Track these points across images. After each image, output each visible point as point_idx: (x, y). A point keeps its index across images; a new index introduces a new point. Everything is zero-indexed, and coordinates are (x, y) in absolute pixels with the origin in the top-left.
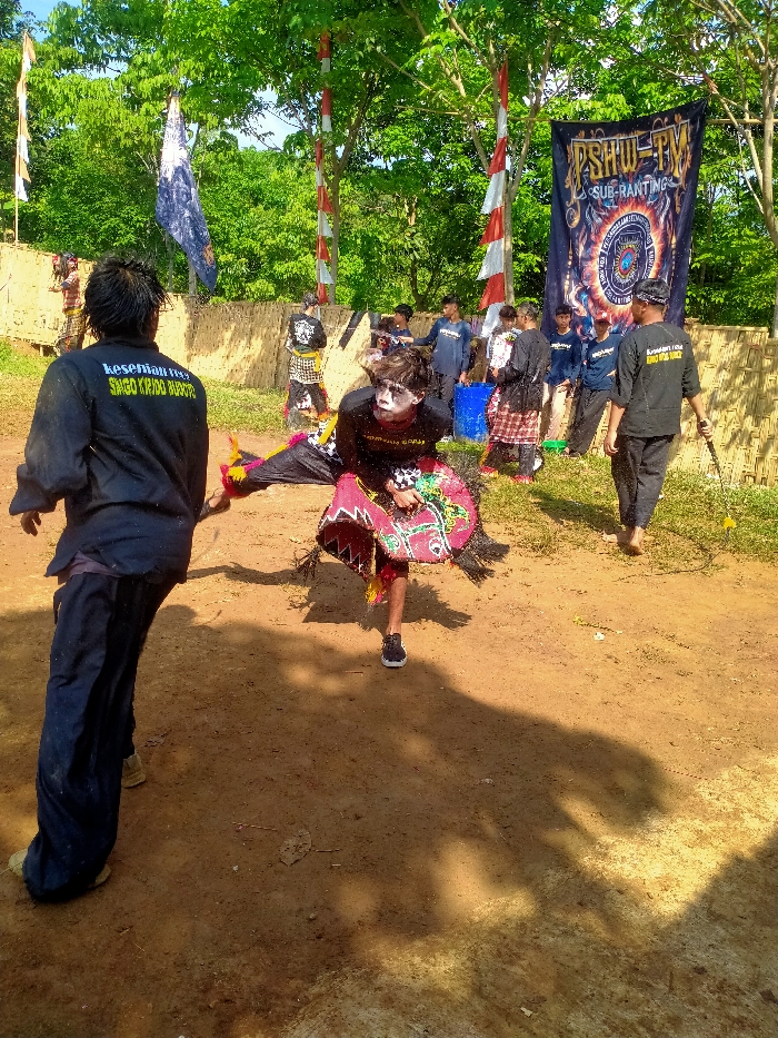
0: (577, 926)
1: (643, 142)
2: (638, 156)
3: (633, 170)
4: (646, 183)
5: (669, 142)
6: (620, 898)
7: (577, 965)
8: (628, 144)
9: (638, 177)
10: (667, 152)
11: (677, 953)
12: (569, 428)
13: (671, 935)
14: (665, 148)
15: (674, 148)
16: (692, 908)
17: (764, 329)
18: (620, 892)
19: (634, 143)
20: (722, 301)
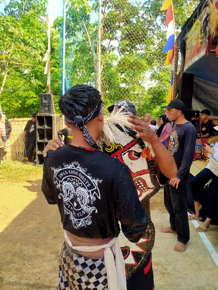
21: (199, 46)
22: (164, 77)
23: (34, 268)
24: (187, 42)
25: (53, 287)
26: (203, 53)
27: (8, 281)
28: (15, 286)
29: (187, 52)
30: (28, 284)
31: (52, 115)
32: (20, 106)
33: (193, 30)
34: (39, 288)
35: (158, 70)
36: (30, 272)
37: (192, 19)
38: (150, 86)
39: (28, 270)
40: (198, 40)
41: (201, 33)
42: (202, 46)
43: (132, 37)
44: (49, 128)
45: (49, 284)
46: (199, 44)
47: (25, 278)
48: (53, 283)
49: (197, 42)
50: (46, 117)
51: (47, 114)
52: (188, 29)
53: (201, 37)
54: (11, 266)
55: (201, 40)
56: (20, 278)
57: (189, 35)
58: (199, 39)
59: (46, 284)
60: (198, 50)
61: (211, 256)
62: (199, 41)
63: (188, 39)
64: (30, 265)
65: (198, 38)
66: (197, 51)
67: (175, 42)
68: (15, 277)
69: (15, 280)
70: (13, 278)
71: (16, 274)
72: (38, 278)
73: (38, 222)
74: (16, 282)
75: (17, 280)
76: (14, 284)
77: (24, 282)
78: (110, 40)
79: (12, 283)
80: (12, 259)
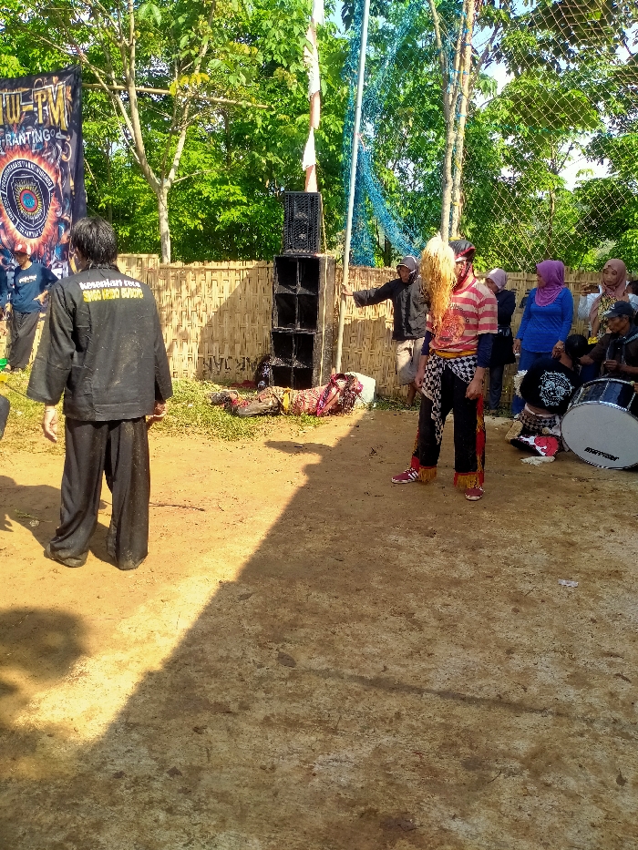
0: (11, 779)
1: (26, 98)
2: (21, 109)
3: (17, 121)
4: (28, 133)
5: (47, 100)
6: (51, 741)
7: (10, 813)
8: (13, 98)
9: (21, 128)
10: (46, 108)
11: (98, 769)
12: (8, 347)
13: (94, 756)
14: (44, 104)
15: (52, 105)
16: (113, 727)
17: (155, 256)
18: (50, 736)
19: (18, 97)
20: (128, 234)
23: (363, 645)
25: (428, 691)
27: (308, 667)
28: (330, 679)
30: (362, 678)
31: (318, 255)
32: (201, 227)
34: (394, 689)
35: (615, 126)
36: (356, 651)
38: (584, 178)
39: (350, 648)
43: (571, 20)
44: (308, 293)
45: (417, 684)
47: (349, 664)
48: (425, 682)
50: (302, 260)
51: (304, 252)
54: (303, 635)
56: (336, 664)
64: (348, 635)
68: (322, 659)
69: (325, 667)
70: (319, 662)
71: (321, 653)
72: (380, 666)
73: (328, 537)
74: (328, 670)
75: (329, 667)
76: (325, 674)
77: (350, 672)
78: (494, 28)
79: (321, 672)
80: (296, 619)
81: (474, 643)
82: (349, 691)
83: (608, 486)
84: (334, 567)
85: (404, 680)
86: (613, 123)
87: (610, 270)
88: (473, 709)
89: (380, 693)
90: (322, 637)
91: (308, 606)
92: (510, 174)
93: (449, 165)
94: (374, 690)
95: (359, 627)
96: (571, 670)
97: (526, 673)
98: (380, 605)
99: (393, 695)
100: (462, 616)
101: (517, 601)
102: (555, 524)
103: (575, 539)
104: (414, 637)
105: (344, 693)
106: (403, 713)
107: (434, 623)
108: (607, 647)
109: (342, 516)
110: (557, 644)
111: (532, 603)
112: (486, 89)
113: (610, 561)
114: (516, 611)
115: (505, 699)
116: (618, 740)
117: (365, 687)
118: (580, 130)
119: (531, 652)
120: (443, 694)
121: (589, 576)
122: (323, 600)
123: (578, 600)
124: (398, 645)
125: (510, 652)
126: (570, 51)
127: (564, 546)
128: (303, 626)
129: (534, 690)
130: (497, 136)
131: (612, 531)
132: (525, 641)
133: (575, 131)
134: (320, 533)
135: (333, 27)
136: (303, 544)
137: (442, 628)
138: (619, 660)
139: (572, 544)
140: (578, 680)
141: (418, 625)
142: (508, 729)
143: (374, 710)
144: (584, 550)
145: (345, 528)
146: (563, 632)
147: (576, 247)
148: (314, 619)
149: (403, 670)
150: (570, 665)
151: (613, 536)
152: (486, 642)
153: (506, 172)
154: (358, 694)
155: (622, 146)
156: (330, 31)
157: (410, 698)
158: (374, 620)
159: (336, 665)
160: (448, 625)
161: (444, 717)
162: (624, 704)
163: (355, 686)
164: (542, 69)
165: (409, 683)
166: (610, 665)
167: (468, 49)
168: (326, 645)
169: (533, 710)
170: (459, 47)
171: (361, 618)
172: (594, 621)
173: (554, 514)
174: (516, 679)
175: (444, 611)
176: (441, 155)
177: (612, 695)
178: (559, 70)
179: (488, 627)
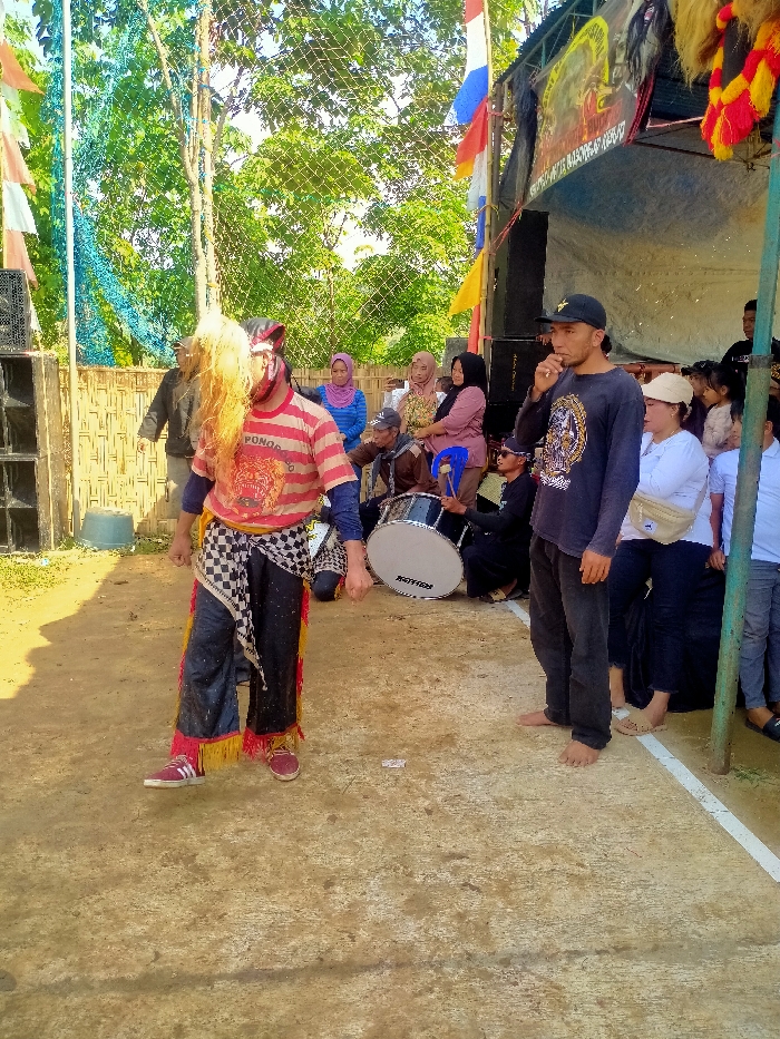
21: (599, 111)
22: (419, 221)
23: (122, 925)
24: (546, 96)
25: (221, 977)
26: (615, 135)
27: (36, 983)
28: (72, 995)
29: (546, 130)
30: (122, 981)
33: (576, 52)
34: (171, 987)
36: (112, 937)
37: (567, 13)
38: (362, 256)
39: (103, 934)
40: (595, 89)
41: (612, 64)
42: (609, 111)
44: (19, 404)
45: (203, 970)
46: (601, 105)
47: (101, 963)
48: (215, 964)
49: (594, 94)
52: (548, 50)
53: (610, 76)
54: (28, 929)
55: (609, 91)
56: (81, 966)
57: (556, 70)
58: (602, 86)
59: (190, 969)
60: (596, 126)
61: (703, 810)
62: (600, 94)
63: (549, 82)
64: (99, 914)
65: (599, 81)
66: (589, 127)
67: (490, 94)
68: (60, 963)
69: (62, 977)
70: (57, 970)
71: (58, 954)
72: (150, 954)
73: (67, 758)
74: (68, 980)
75: (71, 974)
76: (65, 988)
77: (102, 975)
78: (237, 68)
79: (56, 986)
80: (17, 904)
81: (281, 882)
82: (102, 1009)
83: (428, 622)
84: (76, 805)
85: (185, 969)
86: (389, 190)
87: (420, 365)
88: (286, 989)
89: (151, 1000)
90: (59, 926)
91: (35, 879)
92: (278, 250)
93: (198, 236)
94: (141, 996)
95: (115, 897)
96: (408, 892)
97: (353, 912)
98: (146, 852)
99: (170, 997)
100: (262, 843)
101: (333, 804)
102: (371, 683)
103: (397, 699)
104: (196, 893)
105: (94, 1013)
106: (186, 1023)
107: (225, 863)
108: (447, 847)
109: (85, 721)
110: (388, 857)
111: (352, 803)
112: (238, 145)
113: (439, 722)
114: (333, 819)
115: (328, 960)
116: (476, 984)
117: (127, 995)
118: (353, 199)
119: (356, 877)
120: (243, 976)
121: (416, 750)
122: (58, 863)
123: (408, 786)
124: (173, 911)
125: (328, 884)
126: (331, 103)
127: (385, 711)
128: (28, 914)
129: (363, 935)
130: (257, 203)
131: (438, 680)
132: (348, 861)
133: (347, 198)
134: (53, 755)
135: (31, 56)
136: (27, 778)
137: (236, 869)
138: (465, 862)
139: (394, 708)
140: (419, 905)
141: (200, 873)
142: (336, 1007)
143: (142, 1031)
144: (408, 713)
145: (94, 740)
146: (393, 836)
147: (363, 334)
148: (45, 899)
149: (182, 952)
150: (408, 884)
151: (440, 688)
152: (297, 876)
153: (273, 247)
154: (117, 1010)
155: (400, 217)
156: (27, 62)
157: (196, 997)
158: (138, 879)
159: (82, 969)
160: (243, 863)
161: (245, 1015)
162: (477, 928)
163: (112, 998)
164: (302, 122)
165: (192, 971)
166: (455, 871)
167: (206, 91)
168: (65, 939)
169: (366, 968)
170: (195, 89)
171: (117, 880)
172: (429, 812)
173: (368, 669)
174: (338, 925)
175: (237, 840)
176: (188, 225)
177: (461, 916)
178: (321, 126)
179: (299, 852)
